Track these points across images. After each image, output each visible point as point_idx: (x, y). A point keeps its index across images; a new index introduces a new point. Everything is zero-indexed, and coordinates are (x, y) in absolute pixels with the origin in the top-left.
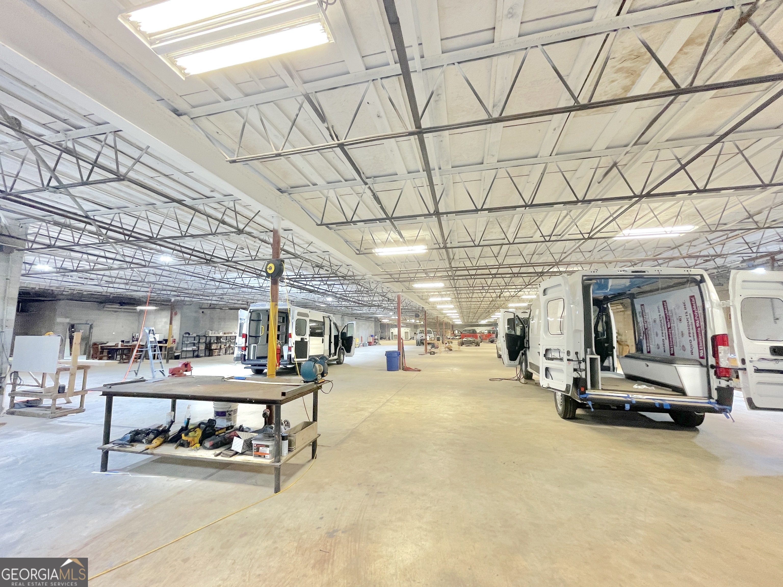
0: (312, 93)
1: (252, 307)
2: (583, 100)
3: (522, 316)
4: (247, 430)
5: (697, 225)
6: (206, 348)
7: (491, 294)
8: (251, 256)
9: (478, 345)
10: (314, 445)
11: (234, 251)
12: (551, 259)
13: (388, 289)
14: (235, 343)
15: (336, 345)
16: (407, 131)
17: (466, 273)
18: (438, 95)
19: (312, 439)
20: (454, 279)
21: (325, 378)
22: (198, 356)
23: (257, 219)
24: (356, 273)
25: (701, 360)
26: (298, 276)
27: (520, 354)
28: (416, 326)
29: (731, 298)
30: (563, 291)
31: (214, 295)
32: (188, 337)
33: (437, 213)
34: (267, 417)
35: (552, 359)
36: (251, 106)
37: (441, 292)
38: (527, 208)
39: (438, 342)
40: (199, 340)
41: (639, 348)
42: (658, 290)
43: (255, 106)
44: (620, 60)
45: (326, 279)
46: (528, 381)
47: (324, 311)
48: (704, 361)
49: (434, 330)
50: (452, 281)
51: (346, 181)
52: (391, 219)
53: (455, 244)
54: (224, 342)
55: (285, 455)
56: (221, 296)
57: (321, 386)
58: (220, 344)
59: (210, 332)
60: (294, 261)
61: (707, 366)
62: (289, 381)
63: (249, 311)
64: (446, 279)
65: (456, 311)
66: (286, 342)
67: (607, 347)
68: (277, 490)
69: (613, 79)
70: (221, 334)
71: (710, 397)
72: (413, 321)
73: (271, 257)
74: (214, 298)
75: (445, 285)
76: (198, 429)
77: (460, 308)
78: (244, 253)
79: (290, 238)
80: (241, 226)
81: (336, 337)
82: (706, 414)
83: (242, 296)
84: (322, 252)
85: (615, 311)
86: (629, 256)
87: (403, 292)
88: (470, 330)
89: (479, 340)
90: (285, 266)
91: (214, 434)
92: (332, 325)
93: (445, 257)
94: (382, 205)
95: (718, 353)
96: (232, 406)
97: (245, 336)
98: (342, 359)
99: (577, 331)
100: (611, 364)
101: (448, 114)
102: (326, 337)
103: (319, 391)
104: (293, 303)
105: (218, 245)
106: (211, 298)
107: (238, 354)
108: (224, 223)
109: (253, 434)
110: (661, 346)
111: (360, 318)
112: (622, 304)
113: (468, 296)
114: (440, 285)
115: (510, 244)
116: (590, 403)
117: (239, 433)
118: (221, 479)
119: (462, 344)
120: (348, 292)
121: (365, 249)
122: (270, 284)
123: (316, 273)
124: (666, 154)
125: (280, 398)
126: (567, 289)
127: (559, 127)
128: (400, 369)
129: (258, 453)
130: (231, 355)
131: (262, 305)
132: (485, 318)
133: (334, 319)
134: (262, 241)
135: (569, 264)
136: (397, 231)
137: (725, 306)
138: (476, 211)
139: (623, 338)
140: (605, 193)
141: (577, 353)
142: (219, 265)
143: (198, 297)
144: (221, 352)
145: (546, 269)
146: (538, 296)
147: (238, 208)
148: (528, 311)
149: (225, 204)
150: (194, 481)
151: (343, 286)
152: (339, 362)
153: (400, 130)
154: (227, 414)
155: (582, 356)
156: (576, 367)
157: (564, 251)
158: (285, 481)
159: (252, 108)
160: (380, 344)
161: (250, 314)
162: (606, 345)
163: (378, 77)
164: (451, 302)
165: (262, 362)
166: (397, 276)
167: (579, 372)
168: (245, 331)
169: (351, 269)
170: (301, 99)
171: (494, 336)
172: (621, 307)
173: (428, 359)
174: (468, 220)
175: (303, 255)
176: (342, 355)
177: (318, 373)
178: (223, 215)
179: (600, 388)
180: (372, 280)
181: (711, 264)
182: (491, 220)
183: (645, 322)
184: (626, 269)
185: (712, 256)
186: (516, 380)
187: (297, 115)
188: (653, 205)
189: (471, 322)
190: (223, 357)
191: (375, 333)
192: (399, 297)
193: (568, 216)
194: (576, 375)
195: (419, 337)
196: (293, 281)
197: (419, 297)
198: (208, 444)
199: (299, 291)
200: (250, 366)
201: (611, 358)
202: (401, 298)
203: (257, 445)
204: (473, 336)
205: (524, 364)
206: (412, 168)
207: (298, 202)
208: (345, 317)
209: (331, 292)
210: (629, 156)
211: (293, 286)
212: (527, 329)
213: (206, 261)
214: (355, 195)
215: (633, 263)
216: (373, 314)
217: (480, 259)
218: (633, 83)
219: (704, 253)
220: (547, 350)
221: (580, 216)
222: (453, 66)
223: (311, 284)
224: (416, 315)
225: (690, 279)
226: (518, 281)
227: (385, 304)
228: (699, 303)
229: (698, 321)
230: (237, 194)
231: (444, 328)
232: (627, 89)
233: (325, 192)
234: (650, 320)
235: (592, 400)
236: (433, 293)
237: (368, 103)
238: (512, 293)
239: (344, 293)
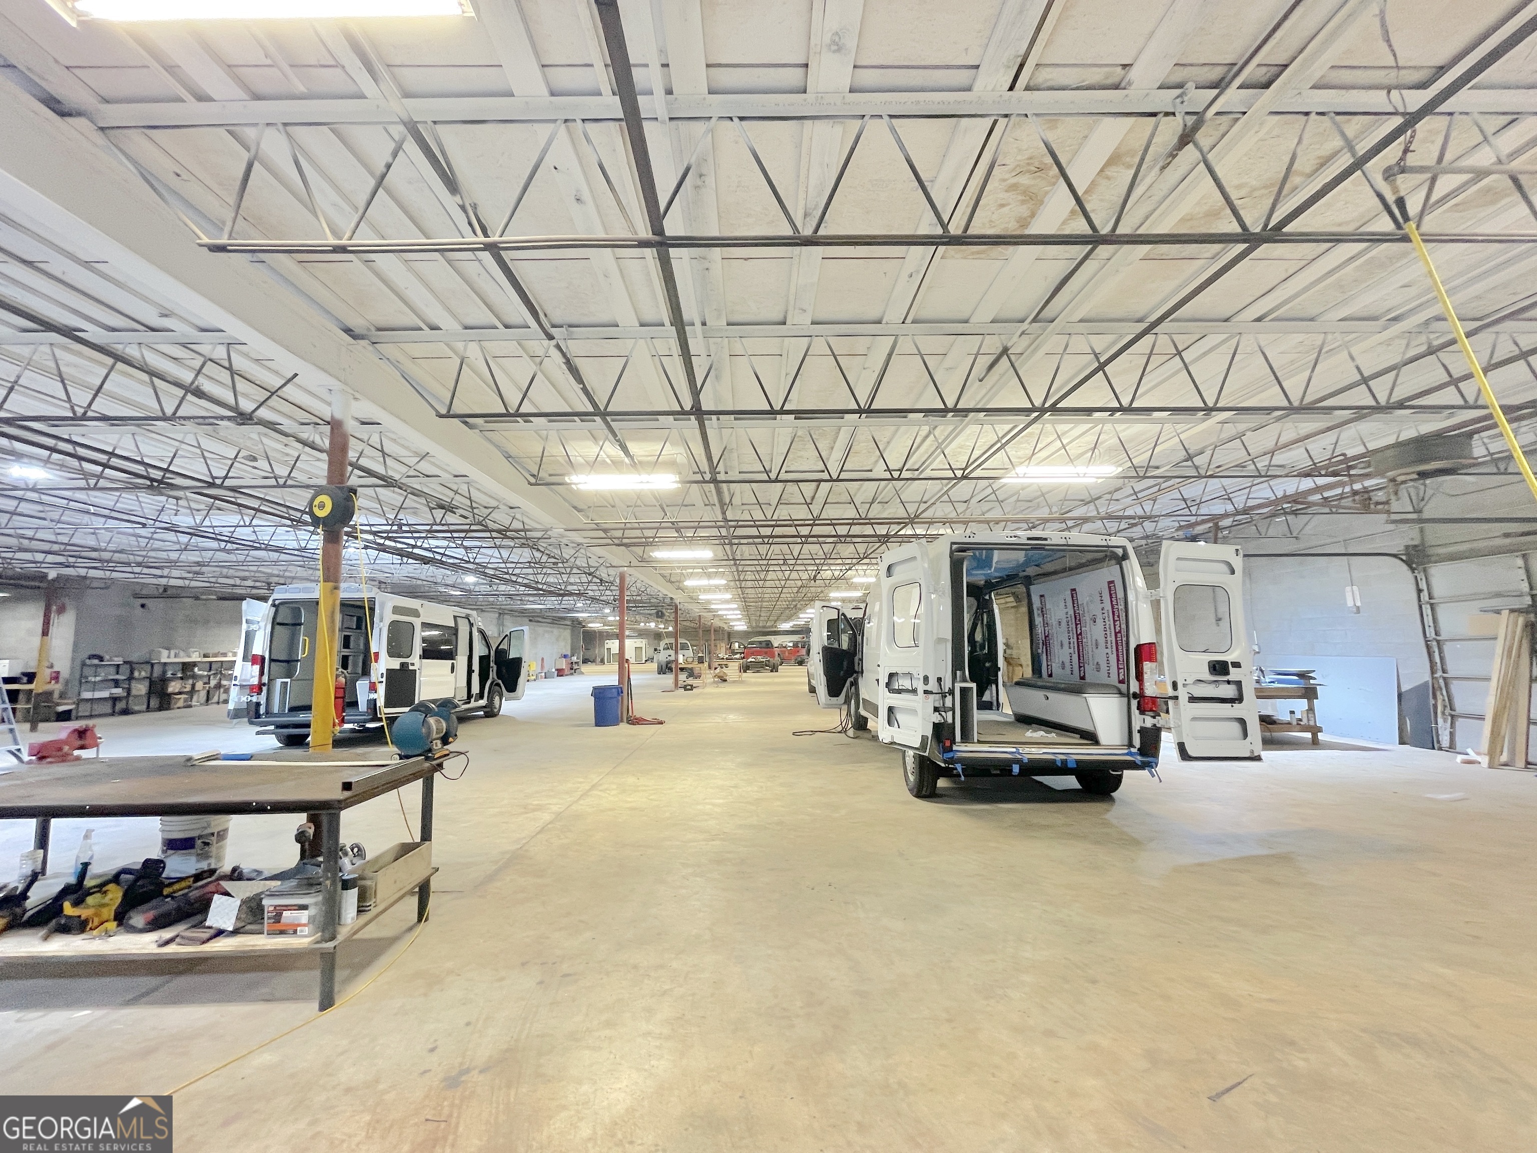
0: (426, 122)
1: (279, 595)
2: (955, 229)
3: (852, 614)
4: (254, 875)
5: (1120, 465)
6: (150, 693)
7: (800, 573)
8: (276, 478)
9: (774, 669)
10: (424, 891)
11: (230, 462)
12: (901, 513)
13: (601, 561)
14: (230, 677)
15: (483, 678)
16: (635, 236)
17: (753, 531)
18: (701, 176)
19: (418, 878)
20: (731, 544)
21: (450, 747)
22: (126, 712)
23: (290, 391)
24: (530, 524)
25: (1121, 686)
26: (395, 528)
27: (848, 684)
28: (658, 636)
29: (1162, 585)
30: (918, 570)
31: (173, 564)
32: (96, 666)
33: (698, 412)
34: (308, 838)
35: (899, 691)
36: (268, 124)
37: (706, 568)
38: (864, 415)
39: (700, 665)
40: (132, 672)
41: (1036, 668)
42: (1064, 570)
43: (281, 127)
44: (1014, 169)
45: (463, 535)
46: (860, 733)
47: (459, 604)
48: (1123, 687)
49: (694, 643)
50: (727, 547)
51: (507, 327)
52: (604, 414)
53: (734, 475)
54: (201, 677)
55: (349, 921)
56: (198, 569)
57: (440, 766)
58: (190, 682)
59: (165, 653)
60: (384, 493)
61: (1128, 696)
62: (363, 757)
63: (270, 602)
64: (717, 542)
65: (736, 606)
66: (366, 672)
67: (988, 669)
68: (327, 1003)
69: (1003, 202)
70: (195, 657)
71: (1131, 745)
72: (653, 625)
73: (323, 482)
74: (175, 573)
75: (716, 555)
76: (111, 886)
77: (745, 600)
78: (255, 468)
79: (375, 440)
80: (247, 406)
81: (484, 660)
82: (1126, 773)
83: (255, 568)
84: (451, 477)
85: (1002, 606)
86: (1024, 512)
87: (630, 566)
88: (760, 642)
89: (777, 659)
90: (359, 502)
91: (161, 894)
92: (476, 634)
93: (715, 499)
94: (584, 385)
95: (1142, 674)
96: (213, 824)
97: (259, 660)
98: (497, 706)
99: (940, 640)
100: (995, 698)
101: (719, 217)
102: (461, 661)
103: (437, 775)
104: (383, 586)
105: (184, 446)
106: (166, 572)
107: (239, 702)
108: (199, 393)
109: (268, 882)
110: (1067, 664)
111: (540, 619)
112: (1013, 594)
113: (758, 577)
114: (706, 554)
115: (831, 480)
116: (959, 767)
117: (226, 885)
118: (176, 999)
119: (746, 668)
120: (513, 565)
121: (550, 475)
122: (321, 545)
123: (438, 521)
124: (1079, 344)
125: (339, 794)
126: (926, 565)
127: (918, 272)
128: (622, 721)
129: (278, 927)
130: (221, 705)
131: (305, 590)
132: (789, 619)
133: (480, 622)
134: (305, 443)
135: (931, 523)
136: (618, 441)
137: (1153, 598)
138: (772, 413)
139: (1014, 653)
140: (988, 401)
141: (939, 680)
142: (189, 494)
143: (129, 569)
144: (195, 698)
145: (894, 529)
146: (879, 579)
147: (239, 362)
148: (863, 606)
149: (205, 349)
150: (99, 1013)
151: (502, 550)
152: (490, 713)
153: (621, 232)
154: (199, 842)
155: (947, 684)
156: (937, 705)
157: (924, 500)
158: (348, 980)
159: (270, 131)
160: (582, 673)
161: (273, 609)
162: (987, 665)
163: (578, 117)
164: (727, 588)
165: (302, 717)
166: (619, 534)
167: (943, 713)
168: (260, 647)
169: (518, 516)
170: (398, 131)
171: (804, 651)
172: (1011, 599)
173: (682, 700)
174: (758, 430)
175: (404, 480)
176: (497, 699)
177: (435, 735)
178: (197, 376)
179: (976, 740)
180: (564, 541)
181: (1137, 532)
182: (799, 433)
183: (1046, 624)
184: (1019, 533)
185: (1140, 517)
186: (840, 732)
187: (389, 166)
188: (1061, 428)
189: (764, 627)
190: (199, 709)
191: (572, 649)
192: (622, 578)
193: (931, 437)
194: (937, 718)
195: (663, 656)
196: (382, 537)
197: (664, 576)
198: (138, 919)
199: (396, 559)
200: (272, 727)
201: (994, 686)
202: (628, 579)
203: (275, 907)
204: (766, 653)
205: (853, 702)
206: (649, 317)
207: (396, 364)
208: (506, 616)
209: (473, 563)
210: (1026, 341)
211: (382, 549)
212: (859, 638)
213: (148, 483)
214: (528, 359)
215: (1030, 525)
216: (570, 610)
217: (780, 506)
218: (1033, 215)
219: (1129, 512)
220: (891, 676)
221: (951, 437)
222: (729, 122)
223: (426, 545)
224: (657, 613)
225: (1108, 554)
226: (847, 550)
227: (593, 590)
228: (1120, 594)
229: (1118, 623)
230: (235, 328)
231: (713, 638)
232: (1024, 222)
233: (460, 346)
234: (1053, 621)
235: (961, 760)
236: (691, 571)
237: (556, 168)
238: (836, 573)
239: (503, 565)
